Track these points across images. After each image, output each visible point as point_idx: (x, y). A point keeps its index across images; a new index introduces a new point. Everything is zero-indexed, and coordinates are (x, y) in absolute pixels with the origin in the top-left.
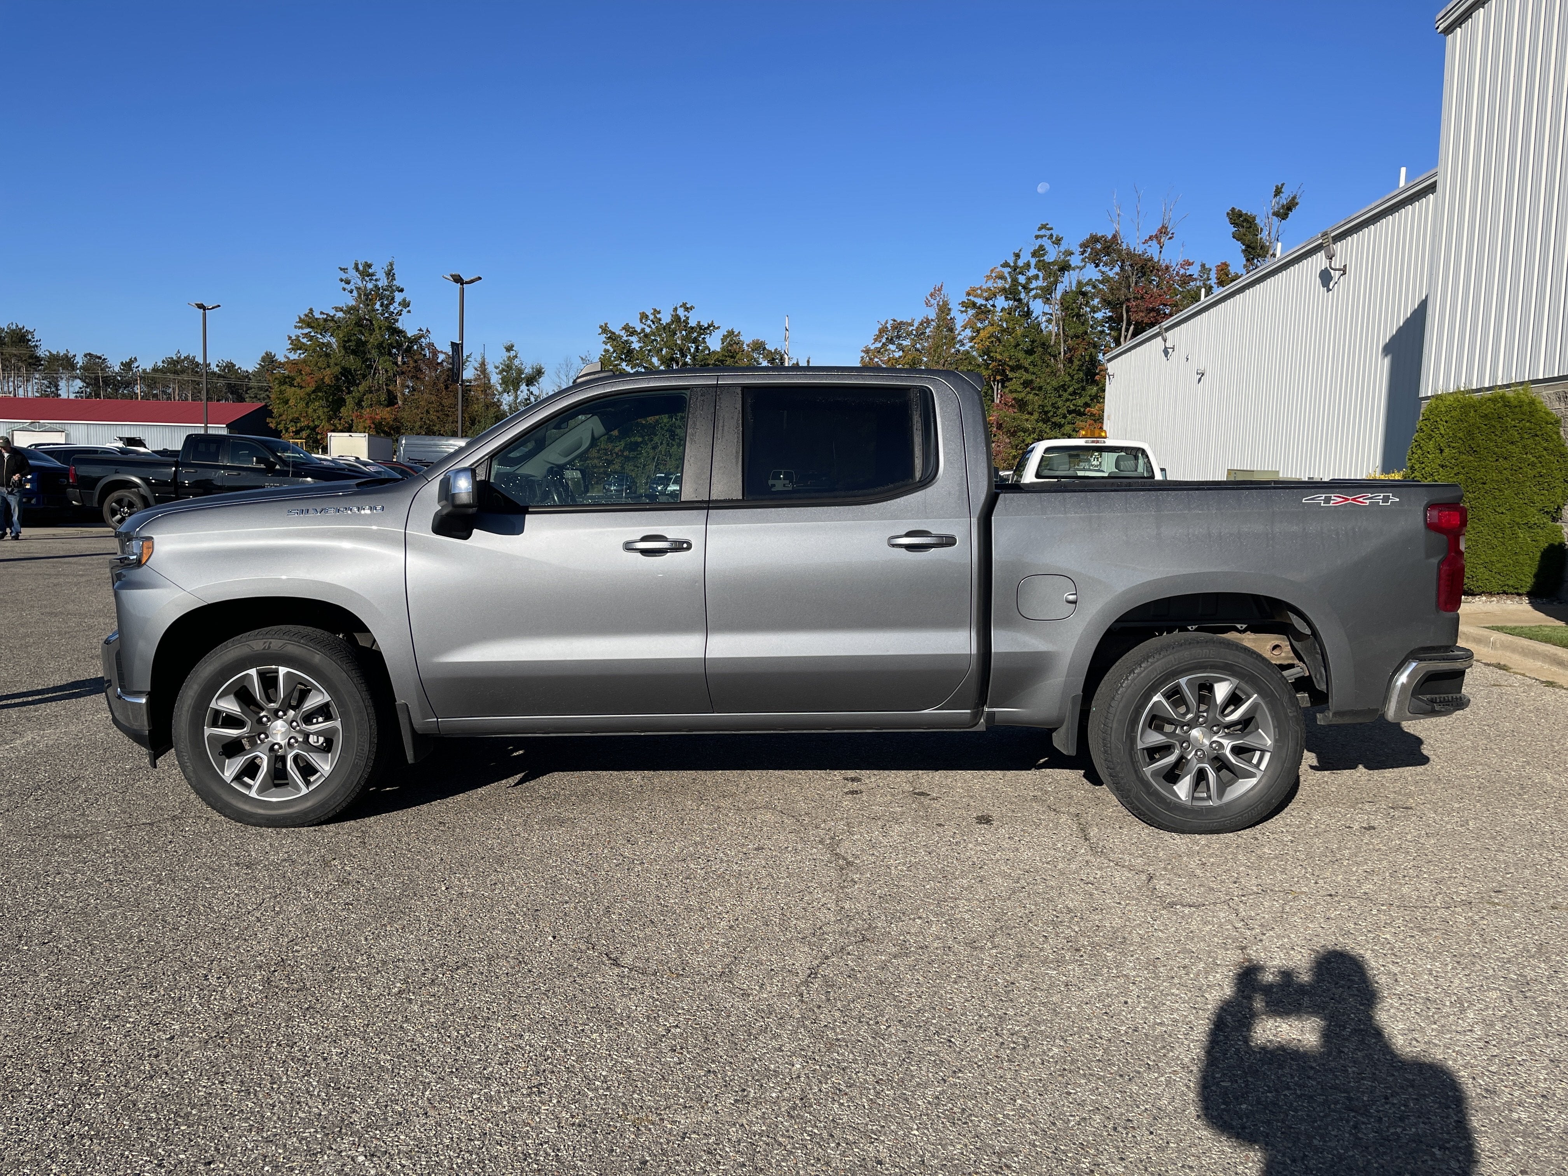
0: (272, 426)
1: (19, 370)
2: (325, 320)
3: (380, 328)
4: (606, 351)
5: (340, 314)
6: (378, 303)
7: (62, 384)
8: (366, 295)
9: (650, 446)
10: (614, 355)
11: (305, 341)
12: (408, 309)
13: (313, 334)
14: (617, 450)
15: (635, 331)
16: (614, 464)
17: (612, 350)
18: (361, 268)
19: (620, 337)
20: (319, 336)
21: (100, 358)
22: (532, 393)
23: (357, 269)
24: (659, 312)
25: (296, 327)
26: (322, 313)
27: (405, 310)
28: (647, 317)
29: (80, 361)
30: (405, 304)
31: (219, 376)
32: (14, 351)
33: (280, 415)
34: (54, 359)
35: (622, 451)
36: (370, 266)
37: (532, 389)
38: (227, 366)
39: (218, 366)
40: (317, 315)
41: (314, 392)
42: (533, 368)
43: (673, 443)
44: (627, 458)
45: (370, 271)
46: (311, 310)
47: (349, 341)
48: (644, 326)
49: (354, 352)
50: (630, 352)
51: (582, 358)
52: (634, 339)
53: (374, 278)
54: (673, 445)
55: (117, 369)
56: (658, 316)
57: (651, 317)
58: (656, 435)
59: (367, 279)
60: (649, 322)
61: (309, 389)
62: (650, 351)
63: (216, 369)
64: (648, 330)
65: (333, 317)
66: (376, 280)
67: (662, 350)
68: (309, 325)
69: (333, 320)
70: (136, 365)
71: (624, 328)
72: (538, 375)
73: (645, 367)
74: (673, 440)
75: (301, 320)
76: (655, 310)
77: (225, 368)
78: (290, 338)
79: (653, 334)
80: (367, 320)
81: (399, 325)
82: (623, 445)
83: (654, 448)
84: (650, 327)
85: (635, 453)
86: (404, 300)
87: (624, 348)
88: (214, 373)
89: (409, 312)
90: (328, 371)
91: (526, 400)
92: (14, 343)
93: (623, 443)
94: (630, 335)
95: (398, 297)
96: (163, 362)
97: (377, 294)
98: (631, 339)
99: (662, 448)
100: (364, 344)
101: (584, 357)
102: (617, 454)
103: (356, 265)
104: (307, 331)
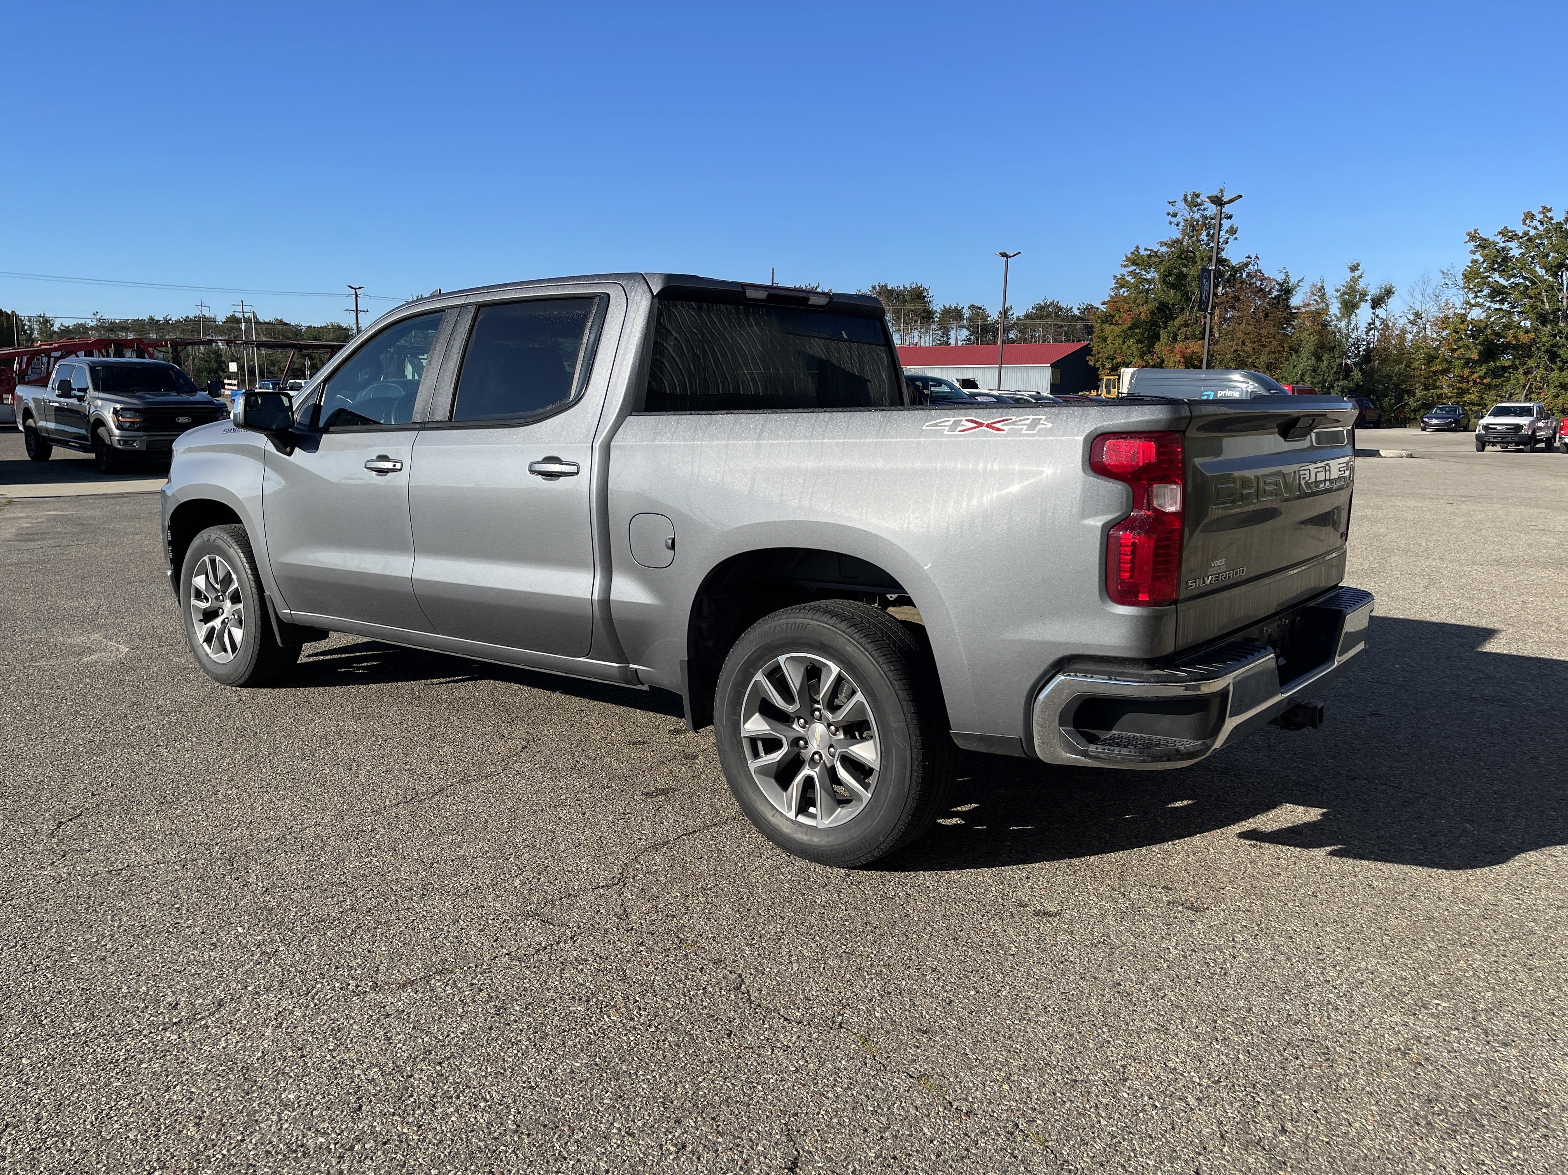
0: (1091, 363)
1: (916, 321)
2: (1149, 256)
3: (1202, 259)
4: (1475, 261)
5: (1164, 249)
6: (1205, 233)
7: (952, 333)
8: (1192, 226)
9: (1521, 371)
10: (1485, 265)
11: (1129, 278)
12: (1235, 236)
13: (1138, 271)
14: (1475, 376)
15: (1516, 235)
16: (1470, 393)
17: (1482, 260)
18: (1189, 199)
19: (1495, 244)
20: (1143, 272)
21: (980, 308)
22: (1377, 316)
23: (1186, 200)
24: (1550, 210)
25: (1122, 266)
26: (1146, 249)
27: (1232, 238)
28: (1533, 217)
29: (966, 313)
30: (1232, 231)
31: (1079, 318)
32: (911, 306)
33: (1099, 353)
34: (946, 312)
35: (1482, 378)
36: (1198, 196)
37: (1378, 311)
38: (1087, 308)
39: (1079, 309)
40: (1142, 252)
41: (1130, 329)
42: (1381, 289)
43: (1553, 366)
44: (1489, 387)
45: (1199, 201)
46: (1137, 247)
47: (1170, 275)
48: (1527, 229)
49: (1173, 286)
50: (1506, 259)
51: (1443, 272)
52: (1513, 244)
53: (1202, 207)
54: (1553, 370)
55: (996, 318)
56: (1549, 215)
57: (1539, 217)
58: (1530, 357)
59: (1195, 209)
60: (1536, 223)
61: (1125, 327)
62: (1533, 258)
63: (1077, 312)
64: (1532, 233)
65: (1156, 252)
66: (1204, 210)
67: (1548, 255)
68: (1134, 263)
69: (1156, 256)
70: (1011, 313)
71: (1500, 233)
72: (1387, 295)
73: (1525, 278)
74: (1554, 362)
75: (1128, 259)
76: (1545, 208)
77: (1085, 309)
78: (1115, 277)
79: (1540, 237)
80: (1191, 252)
81: (1224, 255)
82: (1484, 371)
83: (1526, 373)
84: (1536, 228)
85: (1500, 380)
86: (1231, 227)
87: (1497, 256)
88: (1074, 316)
89: (1236, 239)
90: (1145, 307)
91: (1370, 324)
92: (913, 300)
93: (1484, 368)
94: (1508, 241)
95: (1226, 224)
96: (1033, 308)
97: (1204, 224)
98: (1509, 244)
99: (1538, 373)
100: (1185, 276)
101: (1445, 271)
102: (1475, 382)
103: (1186, 196)
104: (1132, 268)
